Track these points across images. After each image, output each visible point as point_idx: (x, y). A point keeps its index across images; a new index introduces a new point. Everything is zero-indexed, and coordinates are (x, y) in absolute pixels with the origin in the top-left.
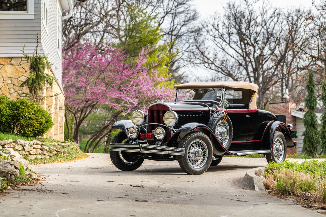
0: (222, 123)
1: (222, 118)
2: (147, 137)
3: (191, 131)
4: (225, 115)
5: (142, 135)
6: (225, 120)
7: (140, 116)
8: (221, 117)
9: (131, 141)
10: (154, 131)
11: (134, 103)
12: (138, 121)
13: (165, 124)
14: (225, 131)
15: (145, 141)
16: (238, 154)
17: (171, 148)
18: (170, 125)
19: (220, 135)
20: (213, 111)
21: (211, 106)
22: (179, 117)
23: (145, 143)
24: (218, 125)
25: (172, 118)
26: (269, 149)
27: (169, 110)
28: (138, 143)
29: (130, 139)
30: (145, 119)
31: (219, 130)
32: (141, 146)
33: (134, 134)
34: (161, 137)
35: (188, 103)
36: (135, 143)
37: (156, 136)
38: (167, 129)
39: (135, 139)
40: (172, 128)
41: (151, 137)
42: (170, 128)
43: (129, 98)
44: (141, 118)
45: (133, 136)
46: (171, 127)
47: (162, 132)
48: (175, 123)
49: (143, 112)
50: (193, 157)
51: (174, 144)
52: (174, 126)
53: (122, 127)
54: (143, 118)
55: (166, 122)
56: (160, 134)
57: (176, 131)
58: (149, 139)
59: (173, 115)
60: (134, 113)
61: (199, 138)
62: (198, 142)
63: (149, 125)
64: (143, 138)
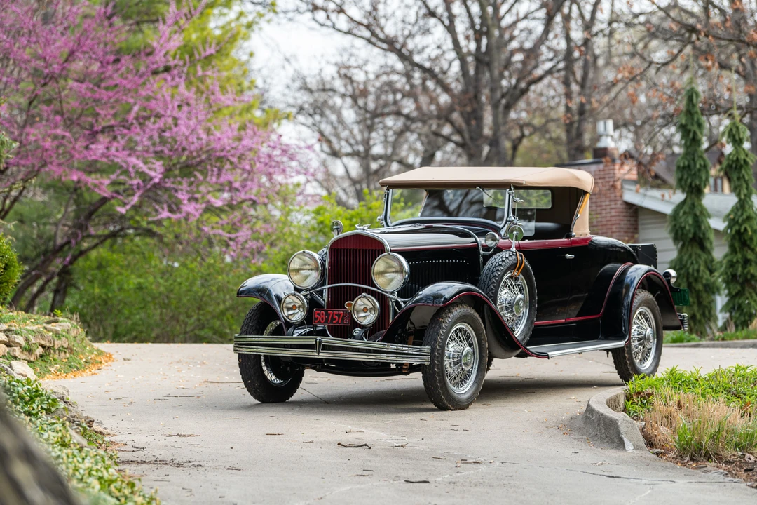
0: (511, 277)
1: (513, 267)
2: (333, 319)
3: (444, 302)
4: (519, 258)
5: (319, 314)
6: (518, 270)
7: (309, 265)
8: (510, 263)
9: (290, 330)
10: (349, 305)
11: (152, 174)
12: (307, 277)
13: (376, 287)
14: (520, 299)
16: (550, 353)
17: (392, 347)
18: (390, 288)
19: (507, 308)
20: (486, 248)
21: (482, 234)
22: (411, 266)
23: (323, 333)
24: (502, 284)
25: (394, 270)
26: (621, 338)
27: (383, 251)
28: (309, 334)
29: (289, 325)
30: (323, 271)
31: (504, 295)
32: (320, 342)
33: (297, 310)
34: (368, 318)
35: (417, 227)
36: (299, 335)
37: (355, 316)
38: (382, 298)
39: (301, 324)
40: (396, 297)
41: (343, 319)
42: (388, 295)
43: (133, 160)
44: (312, 270)
45: (297, 316)
46: (392, 293)
47: (370, 306)
48: (401, 284)
49: (317, 256)
51: (400, 335)
52: (399, 292)
53: (262, 291)
54: (317, 269)
55: (379, 281)
56: (365, 310)
57: (405, 302)
58: (338, 322)
59: (395, 264)
60: (295, 259)
61: (463, 318)
62: (460, 330)
63: (331, 288)
64: (322, 321)
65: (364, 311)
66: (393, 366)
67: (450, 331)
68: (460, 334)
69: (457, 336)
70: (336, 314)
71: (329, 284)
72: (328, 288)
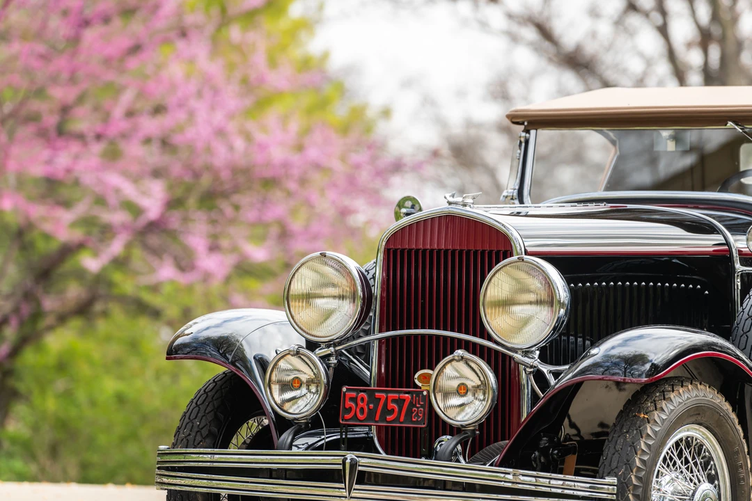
2: (387, 411)
3: (650, 374)
5: (354, 399)
7: (334, 285)
9: (287, 436)
10: (426, 378)
12: (328, 315)
13: (490, 338)
15: (360, 432)
17: (527, 479)
18: (519, 341)
20: (750, 258)
21: (738, 228)
22: (573, 293)
23: (365, 445)
25: (532, 297)
27: (508, 253)
28: (332, 446)
29: (283, 423)
30: (368, 300)
32: (354, 465)
33: (303, 390)
34: (469, 410)
35: (592, 208)
36: (309, 447)
37: (439, 404)
38: (501, 363)
39: (311, 425)
40: (535, 360)
41: (409, 412)
42: (518, 356)
44: (342, 297)
45: (301, 403)
46: (526, 353)
47: (473, 381)
48: (547, 330)
49: (353, 265)
51: (544, 452)
52: (543, 350)
53: (223, 347)
54: (353, 297)
55: (495, 321)
56: (462, 390)
57: (556, 375)
58: (397, 420)
59: (535, 283)
60: (303, 271)
61: (696, 414)
62: (688, 442)
63: (387, 339)
64: (360, 416)
65: (460, 392)
67: (663, 444)
68: (686, 453)
69: (680, 456)
70: (394, 401)
71: (380, 331)
72: (380, 340)
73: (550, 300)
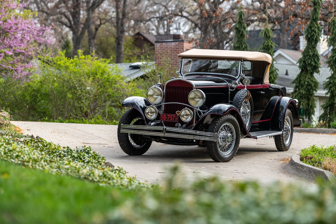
0: (245, 102)
2: (170, 118)
3: (223, 113)
4: (248, 93)
5: (163, 116)
6: (248, 99)
7: (156, 93)
8: (245, 96)
9: (149, 123)
10: (179, 113)
12: (156, 99)
14: (248, 112)
16: (257, 137)
17: (198, 132)
18: (196, 105)
20: (232, 88)
21: (230, 82)
22: (207, 96)
24: (242, 105)
25: (199, 97)
27: (192, 89)
30: (164, 96)
32: (165, 129)
34: (188, 119)
38: (193, 110)
40: (199, 109)
41: (175, 119)
42: (195, 108)
44: (159, 95)
45: (152, 116)
46: (197, 108)
47: (189, 113)
48: (202, 104)
49: (161, 89)
50: (221, 142)
51: (201, 127)
52: (200, 107)
54: (161, 95)
57: (204, 113)
58: (172, 120)
59: (199, 94)
60: (151, 90)
61: (229, 120)
62: (227, 126)
63: (166, 104)
64: (164, 119)
65: (186, 115)
66: (194, 141)
67: (221, 125)
68: (226, 128)
69: (225, 128)
70: (171, 117)
71: (165, 103)
72: (164, 105)
73: (203, 97)
